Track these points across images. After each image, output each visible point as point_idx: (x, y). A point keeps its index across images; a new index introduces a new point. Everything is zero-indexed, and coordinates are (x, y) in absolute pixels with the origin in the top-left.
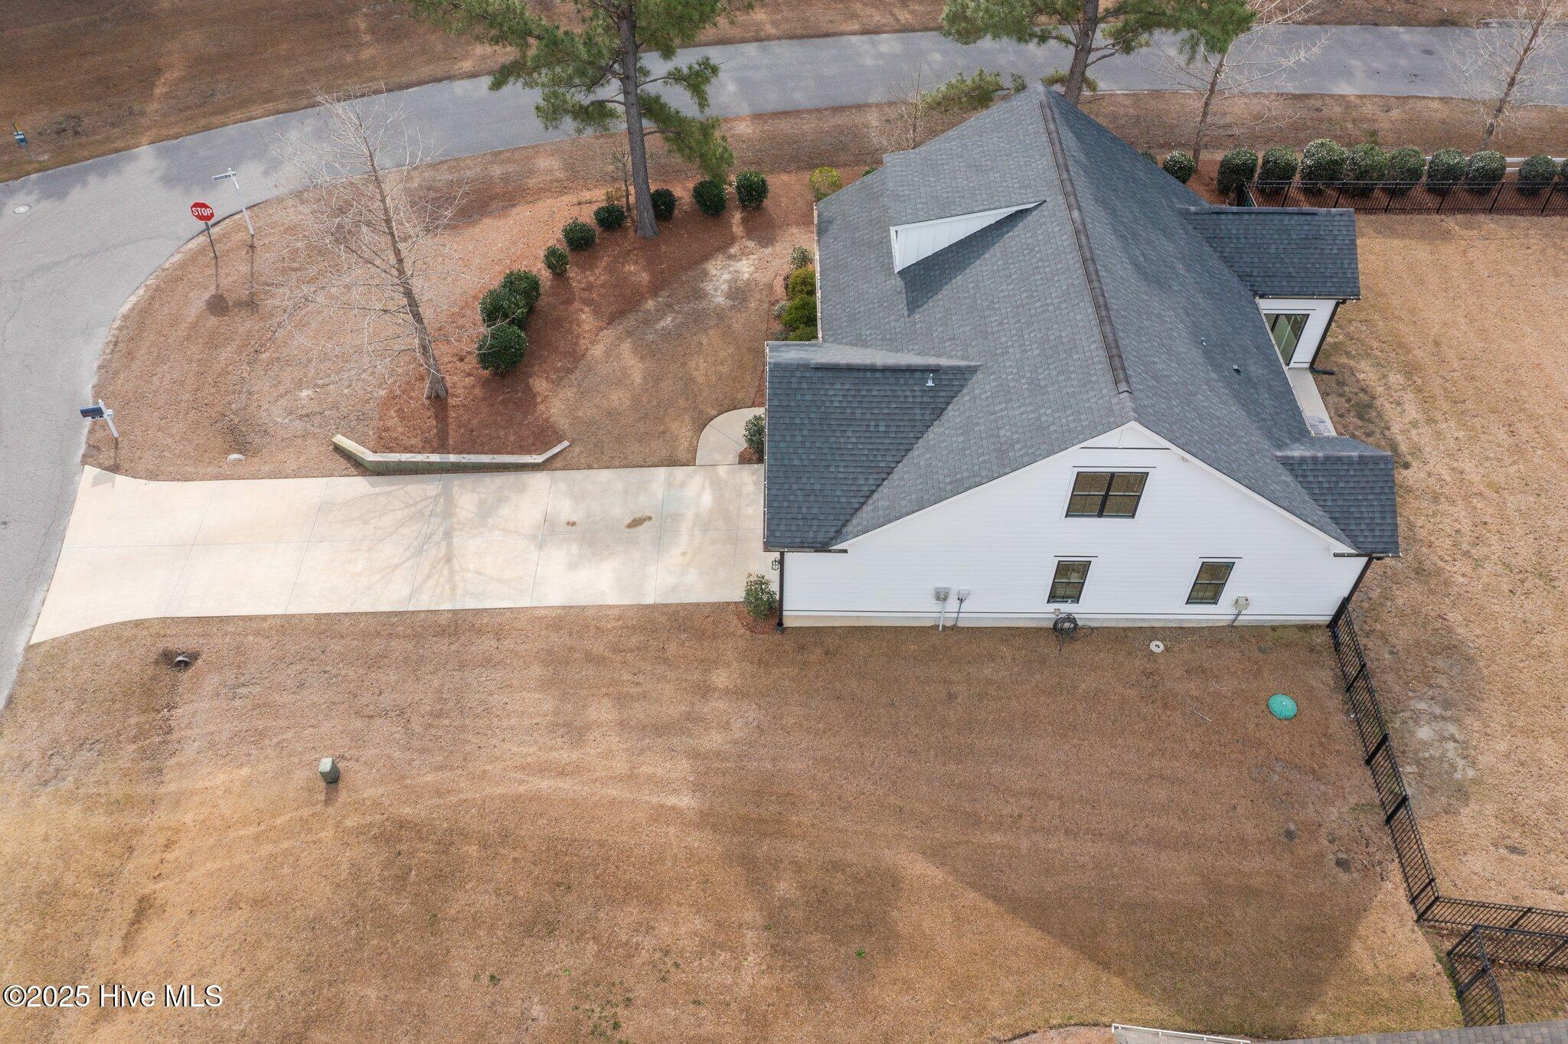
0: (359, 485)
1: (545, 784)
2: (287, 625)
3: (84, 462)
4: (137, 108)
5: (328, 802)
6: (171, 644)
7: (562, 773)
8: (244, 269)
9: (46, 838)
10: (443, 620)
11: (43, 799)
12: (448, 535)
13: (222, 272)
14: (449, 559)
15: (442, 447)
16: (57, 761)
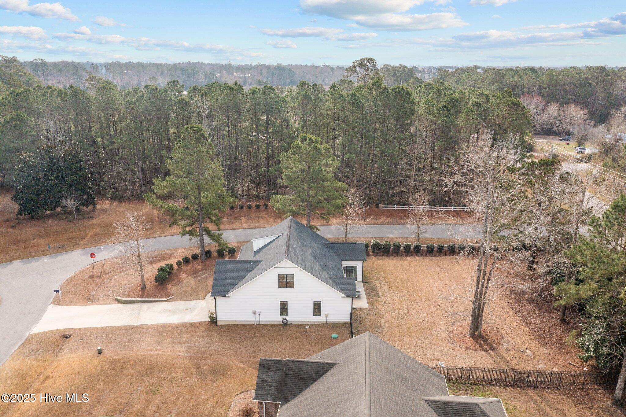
0: (120, 305)
1: (152, 353)
2: (95, 329)
3: (51, 303)
4: (79, 243)
5: (97, 357)
6: (65, 333)
7: (157, 350)
8: (100, 270)
9: (26, 366)
10: (134, 327)
11: (27, 359)
12: (139, 313)
13: (94, 271)
14: (138, 317)
15: (142, 297)
16: (32, 353)
